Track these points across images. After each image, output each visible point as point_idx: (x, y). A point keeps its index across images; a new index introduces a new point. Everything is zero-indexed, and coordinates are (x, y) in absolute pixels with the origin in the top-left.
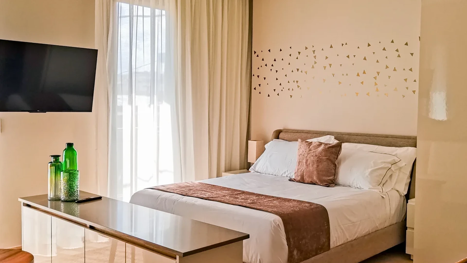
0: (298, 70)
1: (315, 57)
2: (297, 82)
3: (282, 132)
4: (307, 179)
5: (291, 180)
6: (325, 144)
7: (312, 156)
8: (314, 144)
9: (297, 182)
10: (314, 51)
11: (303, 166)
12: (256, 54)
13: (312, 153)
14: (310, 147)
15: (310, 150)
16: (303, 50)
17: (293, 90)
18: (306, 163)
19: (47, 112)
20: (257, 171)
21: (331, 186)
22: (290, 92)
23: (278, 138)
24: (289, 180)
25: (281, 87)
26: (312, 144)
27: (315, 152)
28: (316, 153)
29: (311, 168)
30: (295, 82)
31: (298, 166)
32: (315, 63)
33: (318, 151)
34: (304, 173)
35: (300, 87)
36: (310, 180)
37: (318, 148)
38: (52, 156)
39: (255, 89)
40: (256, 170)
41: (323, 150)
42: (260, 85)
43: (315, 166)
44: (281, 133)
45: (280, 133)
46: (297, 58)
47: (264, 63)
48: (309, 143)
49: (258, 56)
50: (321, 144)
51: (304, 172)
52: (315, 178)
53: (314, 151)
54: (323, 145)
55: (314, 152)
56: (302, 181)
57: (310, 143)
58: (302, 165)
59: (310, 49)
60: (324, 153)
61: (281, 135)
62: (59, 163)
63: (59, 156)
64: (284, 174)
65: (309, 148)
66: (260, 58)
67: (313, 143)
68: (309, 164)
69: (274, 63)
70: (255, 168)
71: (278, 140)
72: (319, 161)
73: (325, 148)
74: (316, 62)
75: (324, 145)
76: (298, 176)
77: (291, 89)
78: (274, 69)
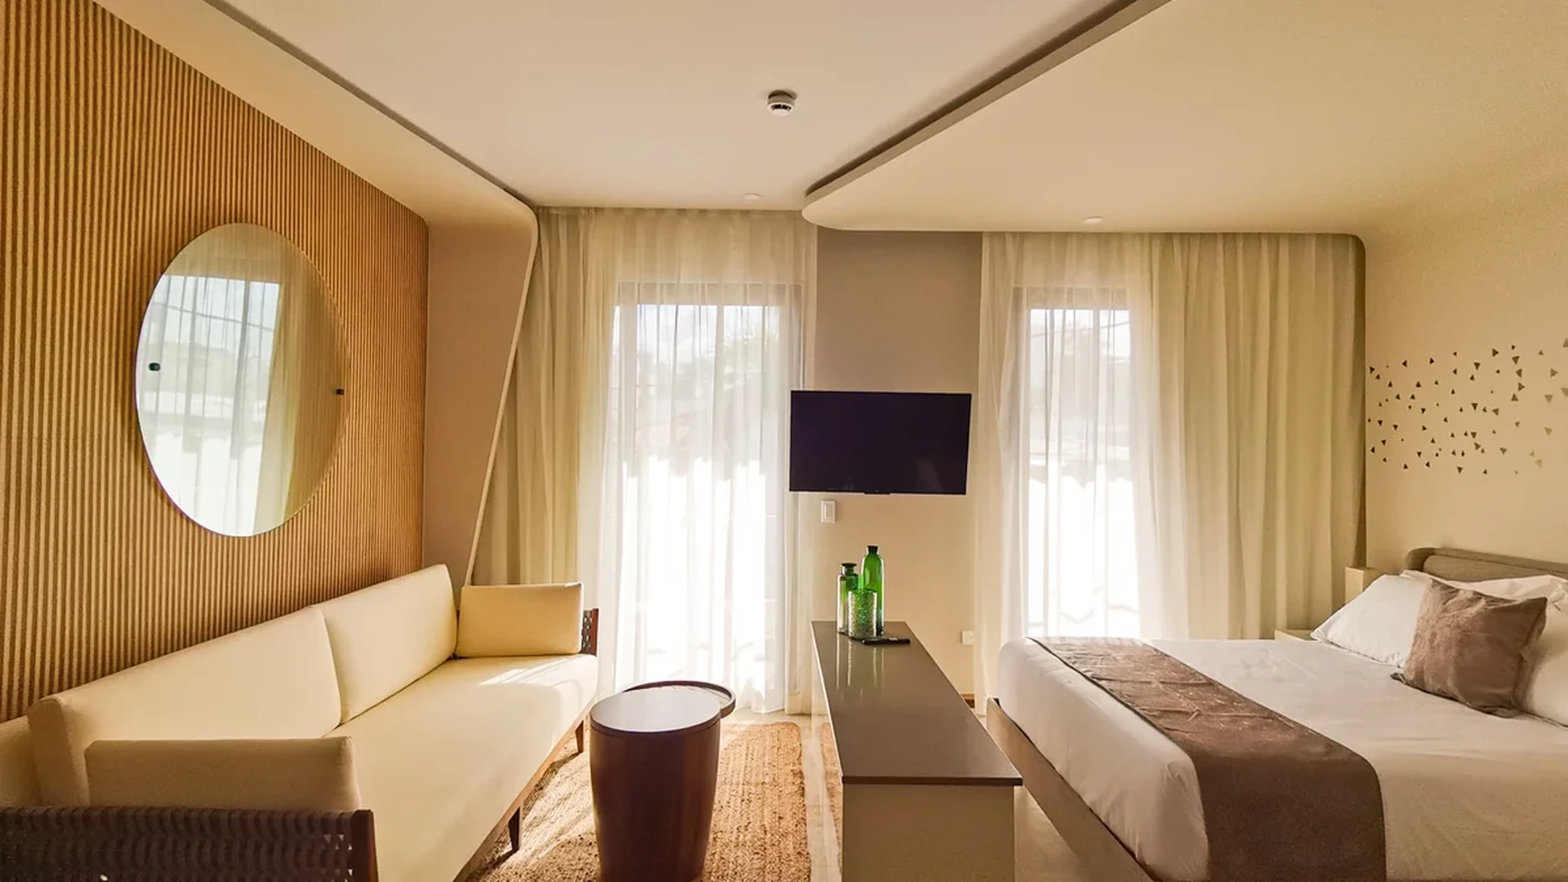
0: (1475, 406)
1: (1519, 373)
2: (1474, 434)
3: (1433, 554)
4: (1430, 682)
5: (1395, 677)
6: (1488, 600)
7: (1449, 626)
8: (1461, 596)
9: (1407, 684)
10: (1516, 359)
11: (1424, 648)
12: (1375, 374)
13: (1449, 617)
14: (1447, 604)
15: (1445, 610)
16: (1485, 358)
17: (1463, 454)
18: (1431, 641)
19: (891, 494)
20: (1330, 640)
21: (1498, 713)
22: (1459, 461)
23: (1421, 570)
24: (1391, 676)
25: (1435, 448)
26: (1455, 596)
27: (1458, 617)
28: (1459, 619)
29: (1441, 656)
30: (1469, 434)
31: (1414, 645)
32: (1521, 387)
33: (1465, 616)
34: (1425, 667)
35: (1480, 449)
36: (1439, 686)
37: (1468, 609)
38: (843, 565)
39: (1373, 450)
40: (1330, 637)
41: (1479, 613)
42: (1384, 442)
43: (1453, 652)
44: (1431, 557)
45: (1426, 558)
46: (1472, 378)
47: (1394, 391)
48: (1452, 590)
49: (1378, 377)
50: (1480, 598)
51: (1423, 664)
52: (1450, 683)
53: (1455, 613)
54: (1483, 602)
55: (1453, 616)
56: (1419, 684)
57: (1453, 592)
58: (1422, 645)
59: (1506, 355)
60: (1480, 623)
61: (1428, 564)
62: (853, 577)
63: (855, 565)
64: (1391, 659)
65: (1445, 604)
66: (1385, 381)
67: (1461, 592)
68: (1438, 646)
69: (1416, 391)
70: (1326, 634)
71: (1420, 573)
72: (1465, 639)
73: (1486, 609)
74: (1523, 384)
75: (1487, 602)
76: (1409, 670)
77: (1459, 453)
78: (1417, 405)
